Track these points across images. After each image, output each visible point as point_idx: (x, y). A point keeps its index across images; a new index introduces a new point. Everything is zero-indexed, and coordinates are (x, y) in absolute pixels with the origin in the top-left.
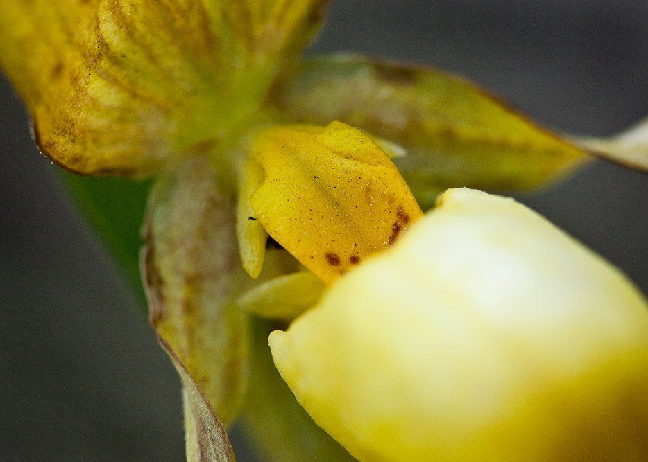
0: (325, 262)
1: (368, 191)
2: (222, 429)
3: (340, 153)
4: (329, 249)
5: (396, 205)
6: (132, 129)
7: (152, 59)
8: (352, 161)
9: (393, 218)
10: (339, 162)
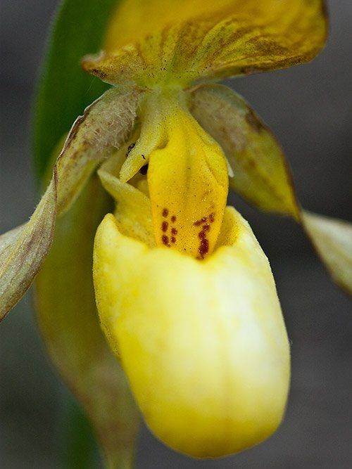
0: (161, 211)
1: (207, 193)
2: (50, 243)
3: (209, 165)
4: (168, 207)
5: (213, 211)
6: (124, 62)
7: (162, 45)
8: (211, 174)
9: (206, 215)
10: (205, 169)
